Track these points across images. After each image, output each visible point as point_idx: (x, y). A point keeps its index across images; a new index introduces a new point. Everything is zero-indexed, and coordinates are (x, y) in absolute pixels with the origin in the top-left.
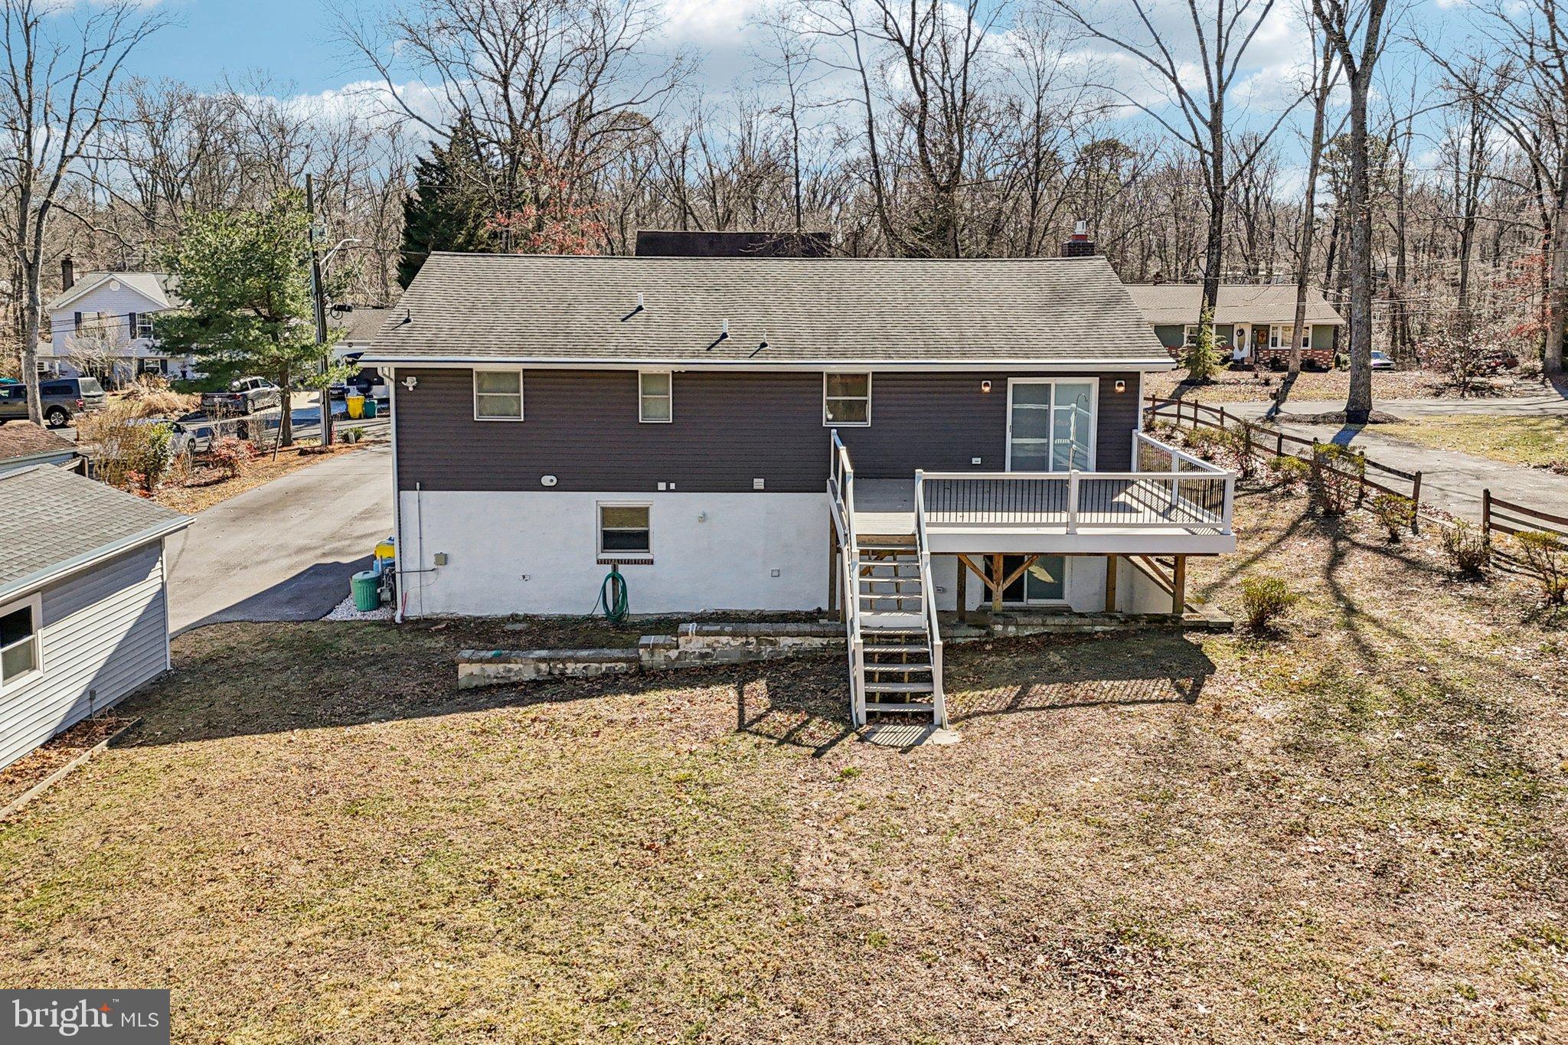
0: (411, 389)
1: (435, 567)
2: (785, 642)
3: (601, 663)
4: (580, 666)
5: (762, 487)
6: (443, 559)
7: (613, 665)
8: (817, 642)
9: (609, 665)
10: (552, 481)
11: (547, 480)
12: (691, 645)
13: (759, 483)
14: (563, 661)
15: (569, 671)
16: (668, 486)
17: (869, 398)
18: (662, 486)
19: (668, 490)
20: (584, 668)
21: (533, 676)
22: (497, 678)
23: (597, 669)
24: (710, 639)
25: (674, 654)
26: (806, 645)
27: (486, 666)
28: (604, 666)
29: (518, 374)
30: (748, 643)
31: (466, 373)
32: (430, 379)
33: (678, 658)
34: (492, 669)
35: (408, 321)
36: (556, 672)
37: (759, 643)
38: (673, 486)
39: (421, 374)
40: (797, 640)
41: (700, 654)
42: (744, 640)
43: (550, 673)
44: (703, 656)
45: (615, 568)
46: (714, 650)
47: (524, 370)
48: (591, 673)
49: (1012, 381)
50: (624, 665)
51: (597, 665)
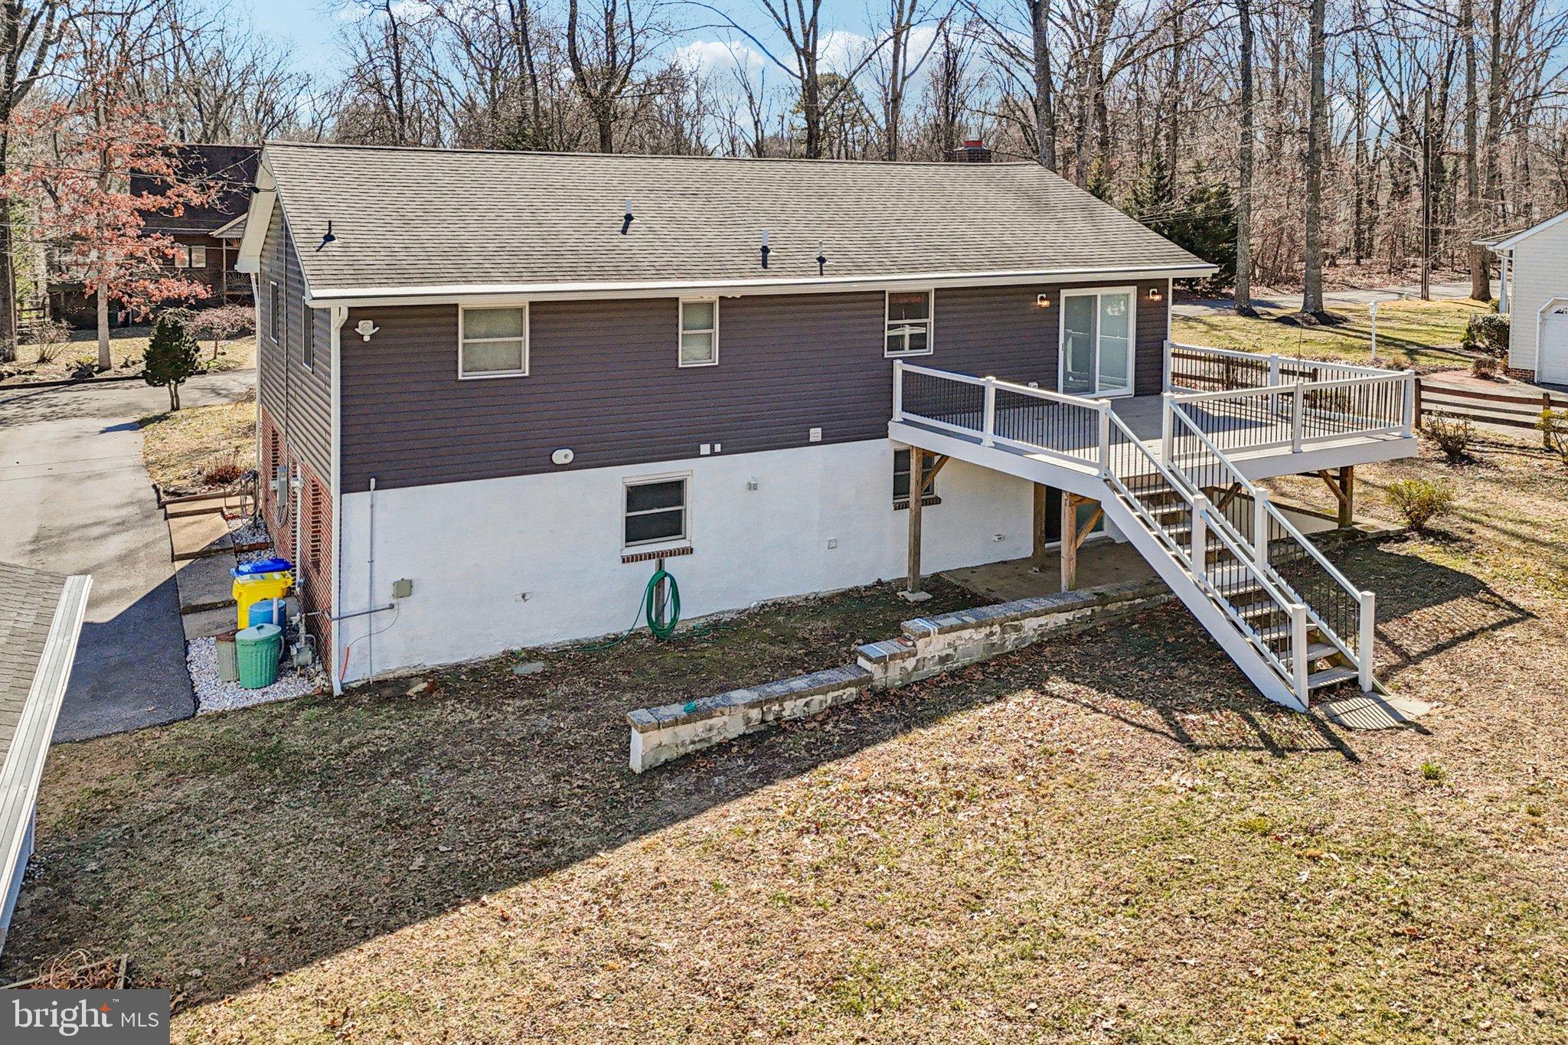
0: (367, 339)
1: (394, 601)
2: (1030, 625)
3: (825, 693)
4: (801, 702)
5: (820, 439)
6: (404, 588)
7: (840, 692)
8: (1061, 618)
9: (836, 694)
10: (566, 456)
11: (562, 456)
12: (930, 648)
13: (816, 434)
14: (781, 700)
15: (785, 714)
16: (712, 448)
17: (932, 319)
18: (705, 449)
19: (713, 454)
20: (807, 704)
21: (741, 729)
22: (693, 742)
23: (821, 702)
24: (951, 637)
25: (910, 663)
26: (1051, 625)
27: (680, 729)
28: (831, 695)
29: (520, 310)
30: (992, 634)
31: (448, 310)
32: (394, 322)
33: (915, 669)
34: (688, 733)
35: (329, 238)
36: (770, 717)
37: (1003, 632)
38: (718, 448)
39: (379, 314)
40: (1042, 620)
41: (940, 658)
42: (987, 630)
43: (763, 721)
44: (943, 660)
45: (661, 565)
46: (955, 650)
47: (532, 304)
48: (815, 708)
49: (1065, 293)
50: (853, 690)
51: (821, 697)
